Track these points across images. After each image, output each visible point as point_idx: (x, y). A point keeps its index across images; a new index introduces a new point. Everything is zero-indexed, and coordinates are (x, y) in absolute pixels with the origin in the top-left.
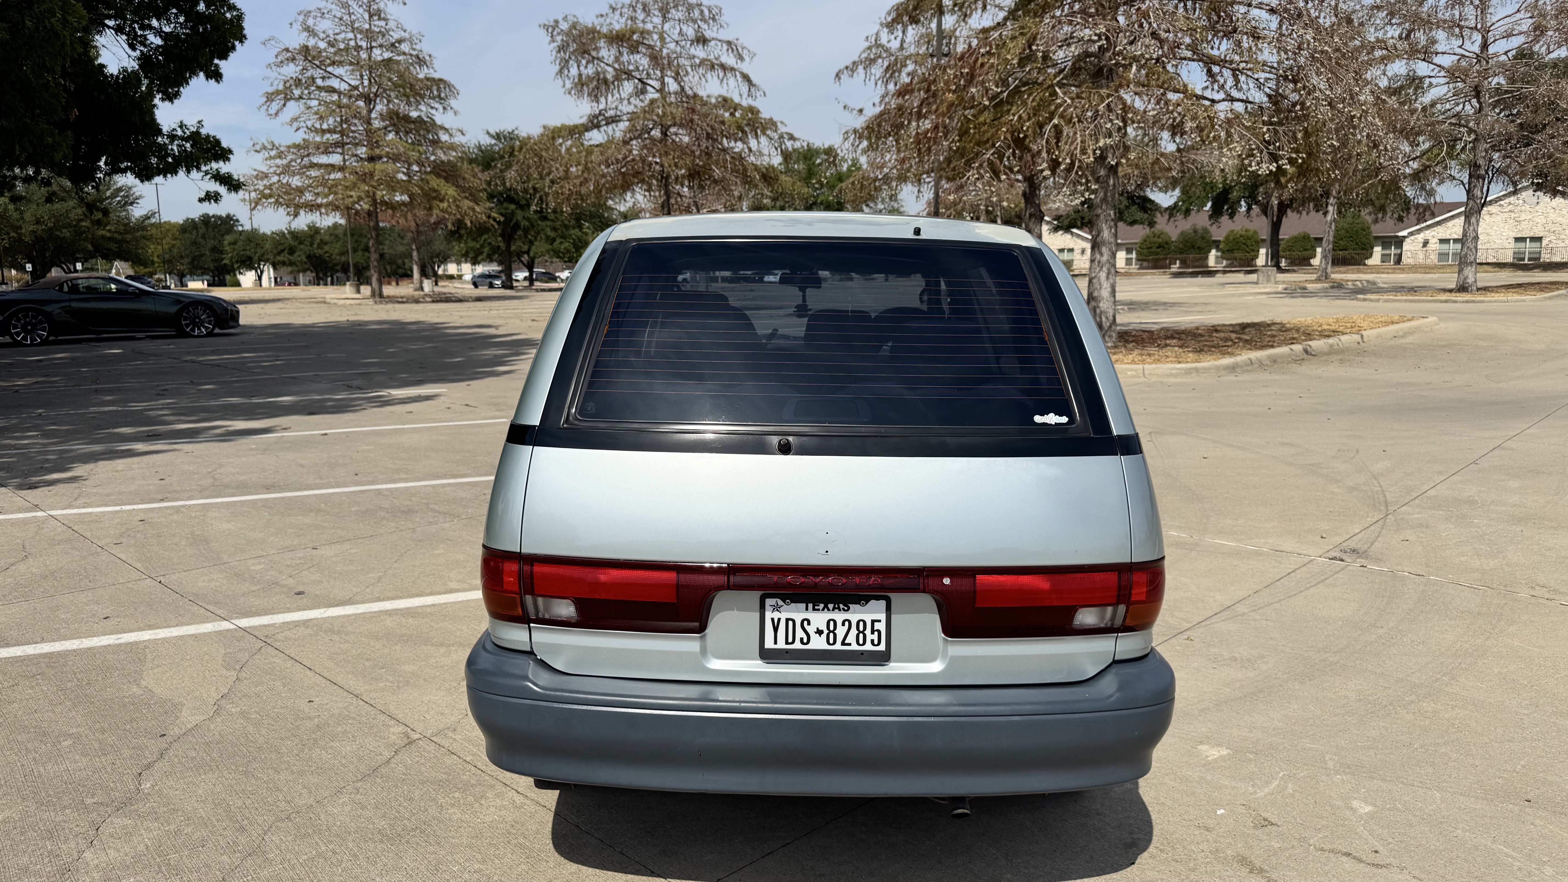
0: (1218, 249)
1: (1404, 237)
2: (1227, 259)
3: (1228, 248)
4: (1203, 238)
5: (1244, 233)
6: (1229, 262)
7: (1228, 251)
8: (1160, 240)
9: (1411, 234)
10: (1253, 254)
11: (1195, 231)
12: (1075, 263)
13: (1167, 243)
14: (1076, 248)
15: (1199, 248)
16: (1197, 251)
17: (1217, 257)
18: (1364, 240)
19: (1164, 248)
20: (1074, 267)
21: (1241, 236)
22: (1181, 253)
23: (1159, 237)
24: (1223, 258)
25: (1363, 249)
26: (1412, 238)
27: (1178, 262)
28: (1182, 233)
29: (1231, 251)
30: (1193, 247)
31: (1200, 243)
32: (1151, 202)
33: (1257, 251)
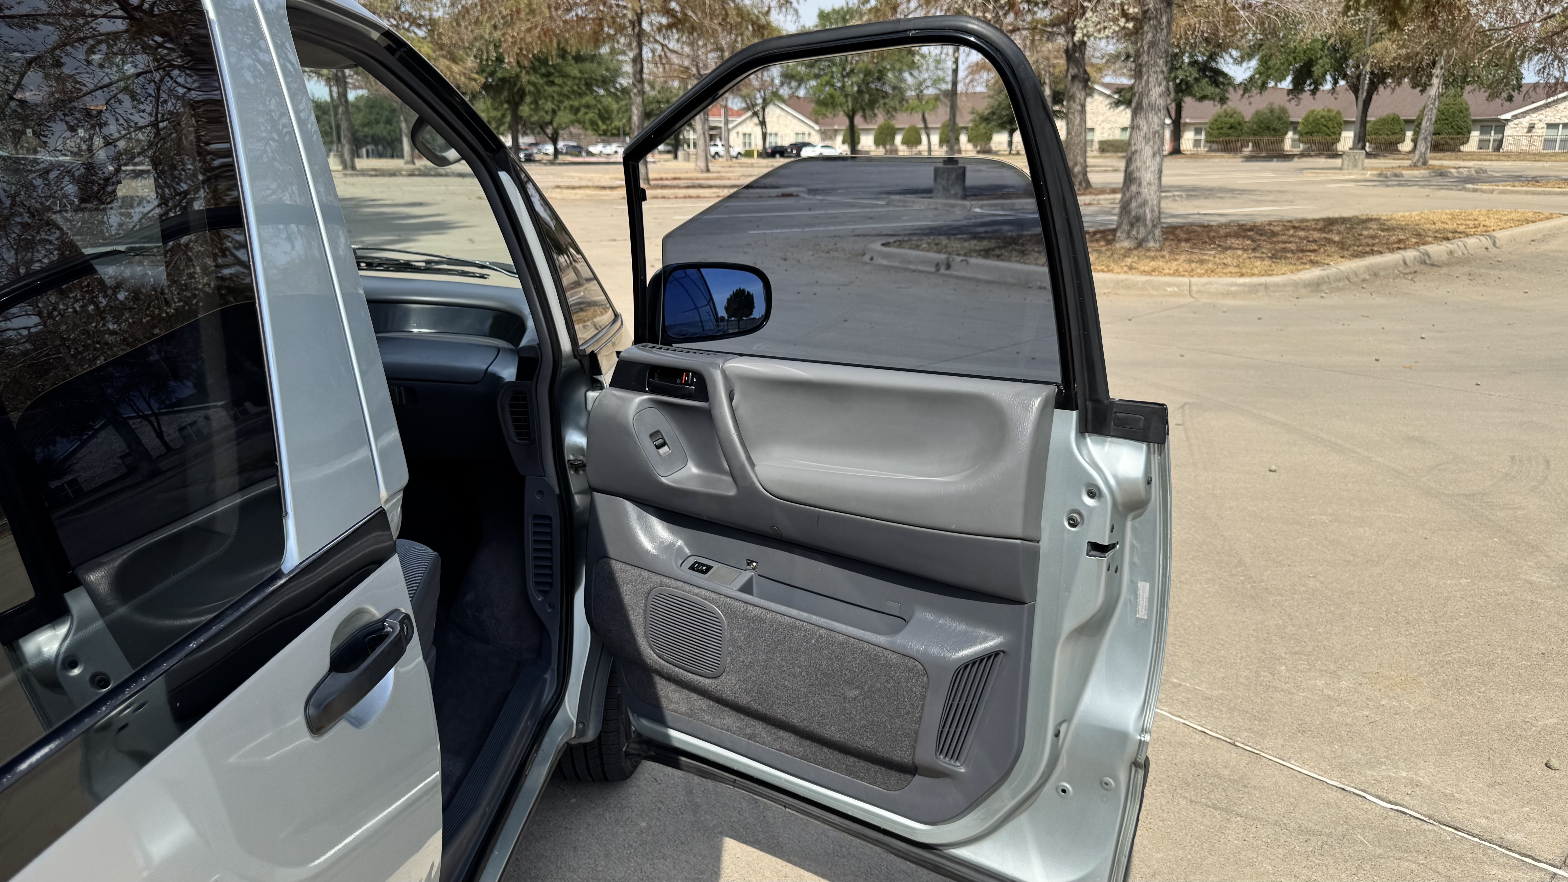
0: (1295, 130)
1: (1507, 121)
2: (1305, 143)
3: (1307, 130)
4: (1279, 119)
5: (1325, 114)
6: (1307, 146)
7: (1307, 133)
8: (1232, 120)
9: (1515, 117)
10: (1334, 137)
11: (1272, 111)
13: (1239, 124)
15: (1274, 129)
16: (1273, 133)
17: (1293, 141)
18: (1461, 123)
19: (1236, 129)
21: (1322, 117)
22: (1254, 135)
23: (1231, 117)
24: (1300, 141)
25: (1458, 133)
26: (1516, 121)
27: (1250, 145)
28: (1257, 113)
29: (1310, 133)
30: (1268, 128)
31: (1276, 124)
32: (1225, 75)
33: (1340, 134)
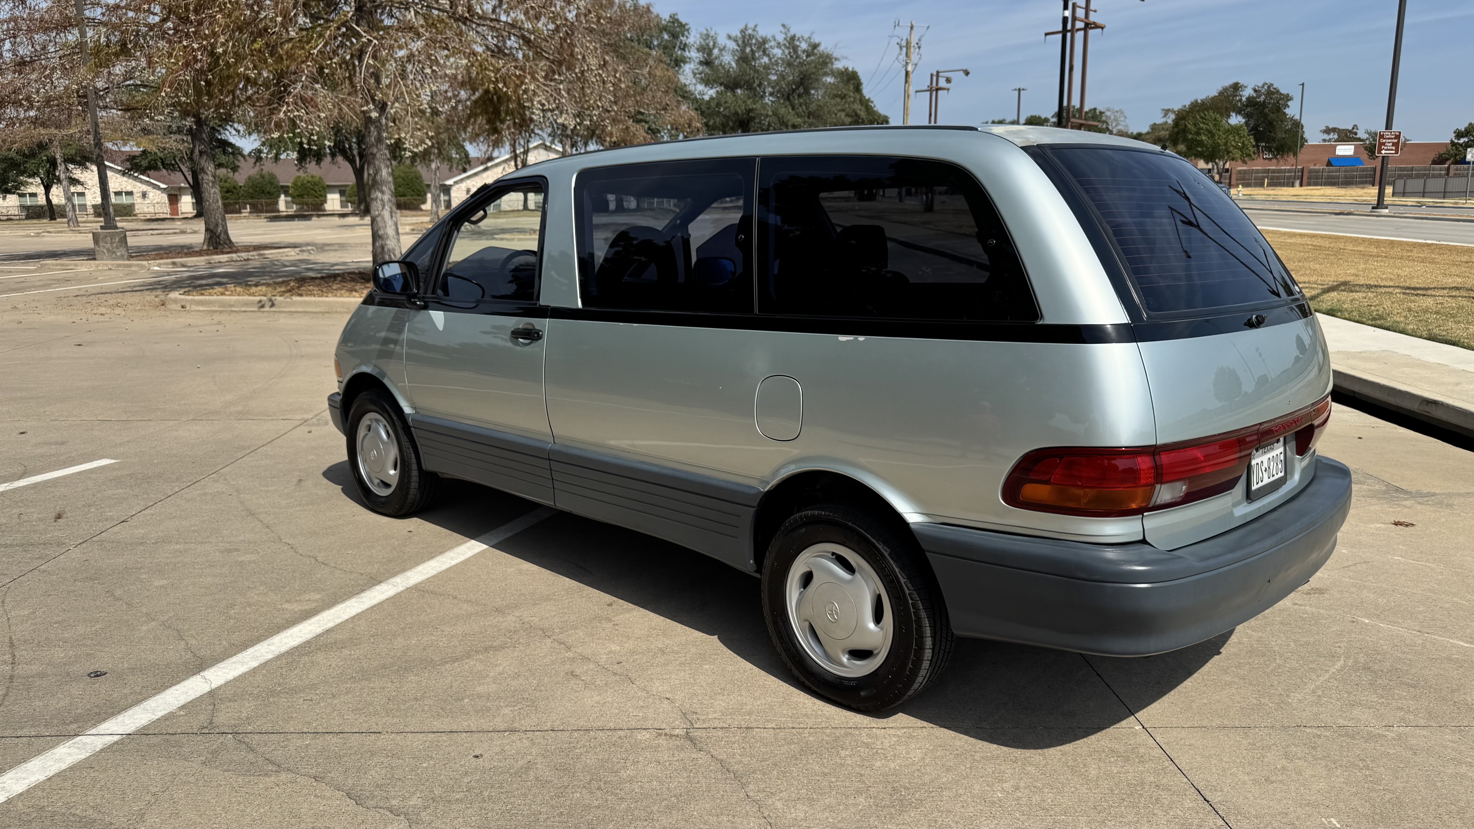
0: (287, 194)
1: (451, 186)
2: (297, 204)
3: (297, 193)
4: (271, 183)
5: (310, 179)
6: (298, 207)
7: (298, 196)
8: (228, 185)
9: (456, 183)
10: (322, 199)
11: (263, 177)
12: (137, 207)
13: (235, 188)
14: (135, 191)
15: (268, 193)
16: (268, 196)
17: (286, 202)
18: (418, 187)
19: (233, 192)
20: (137, 211)
21: (308, 182)
22: (252, 198)
23: (225, 181)
24: (293, 202)
25: (419, 195)
26: (457, 186)
27: (248, 206)
28: (250, 178)
29: (301, 196)
30: (263, 192)
31: (268, 188)
32: (231, 145)
33: (326, 196)
